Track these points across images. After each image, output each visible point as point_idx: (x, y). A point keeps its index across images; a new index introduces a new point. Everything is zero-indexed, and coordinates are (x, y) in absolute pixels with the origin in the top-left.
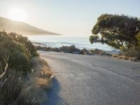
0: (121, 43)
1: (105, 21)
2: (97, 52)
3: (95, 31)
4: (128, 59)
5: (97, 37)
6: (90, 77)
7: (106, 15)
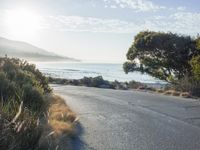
0: (168, 72)
1: (145, 42)
2: (134, 85)
3: (131, 55)
4: (178, 95)
5: (134, 64)
6: (127, 120)
7: (146, 33)
